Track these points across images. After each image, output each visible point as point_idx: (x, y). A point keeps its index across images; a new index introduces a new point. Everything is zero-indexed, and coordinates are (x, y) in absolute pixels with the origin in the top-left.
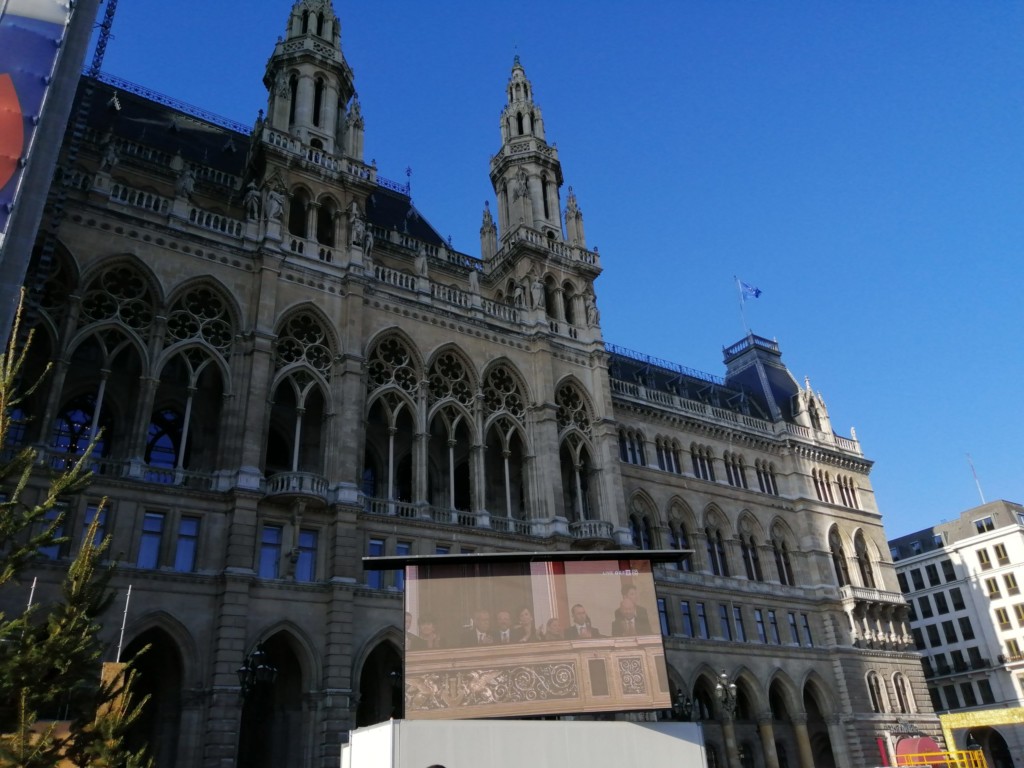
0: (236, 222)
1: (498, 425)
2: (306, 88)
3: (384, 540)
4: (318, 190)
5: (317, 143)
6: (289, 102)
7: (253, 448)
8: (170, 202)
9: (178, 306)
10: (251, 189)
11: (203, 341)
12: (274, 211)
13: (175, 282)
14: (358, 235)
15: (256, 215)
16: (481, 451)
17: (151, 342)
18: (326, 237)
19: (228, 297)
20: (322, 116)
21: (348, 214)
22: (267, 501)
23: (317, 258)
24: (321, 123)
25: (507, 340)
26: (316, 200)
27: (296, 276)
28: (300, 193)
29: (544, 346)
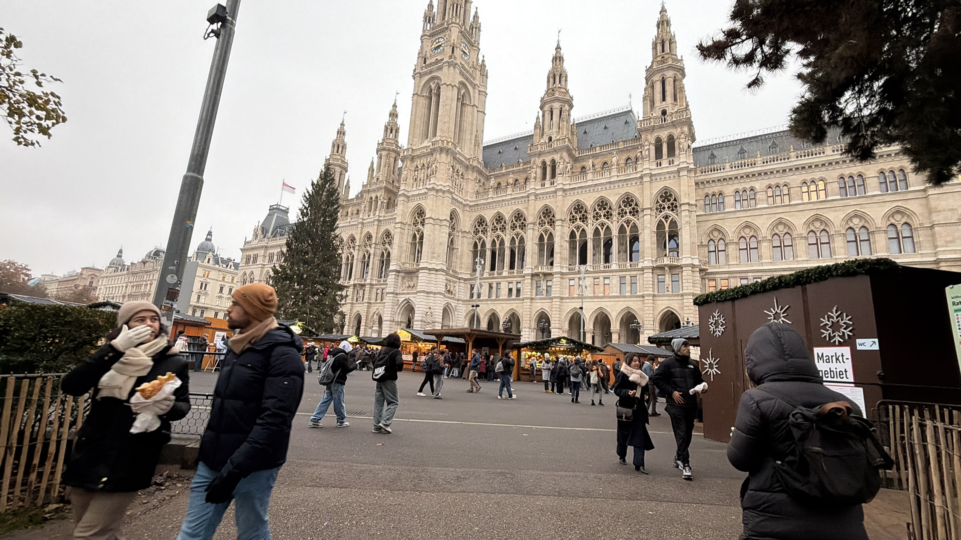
0: (525, 186)
1: (624, 224)
3: (574, 280)
4: (549, 159)
5: (550, 139)
7: (530, 259)
9: (511, 221)
11: (519, 230)
13: (511, 215)
14: (560, 170)
16: (616, 237)
17: (506, 235)
19: (523, 213)
21: (559, 162)
22: (534, 275)
23: (548, 185)
25: (629, 183)
26: (548, 163)
27: (541, 196)
28: (544, 163)
29: (646, 179)
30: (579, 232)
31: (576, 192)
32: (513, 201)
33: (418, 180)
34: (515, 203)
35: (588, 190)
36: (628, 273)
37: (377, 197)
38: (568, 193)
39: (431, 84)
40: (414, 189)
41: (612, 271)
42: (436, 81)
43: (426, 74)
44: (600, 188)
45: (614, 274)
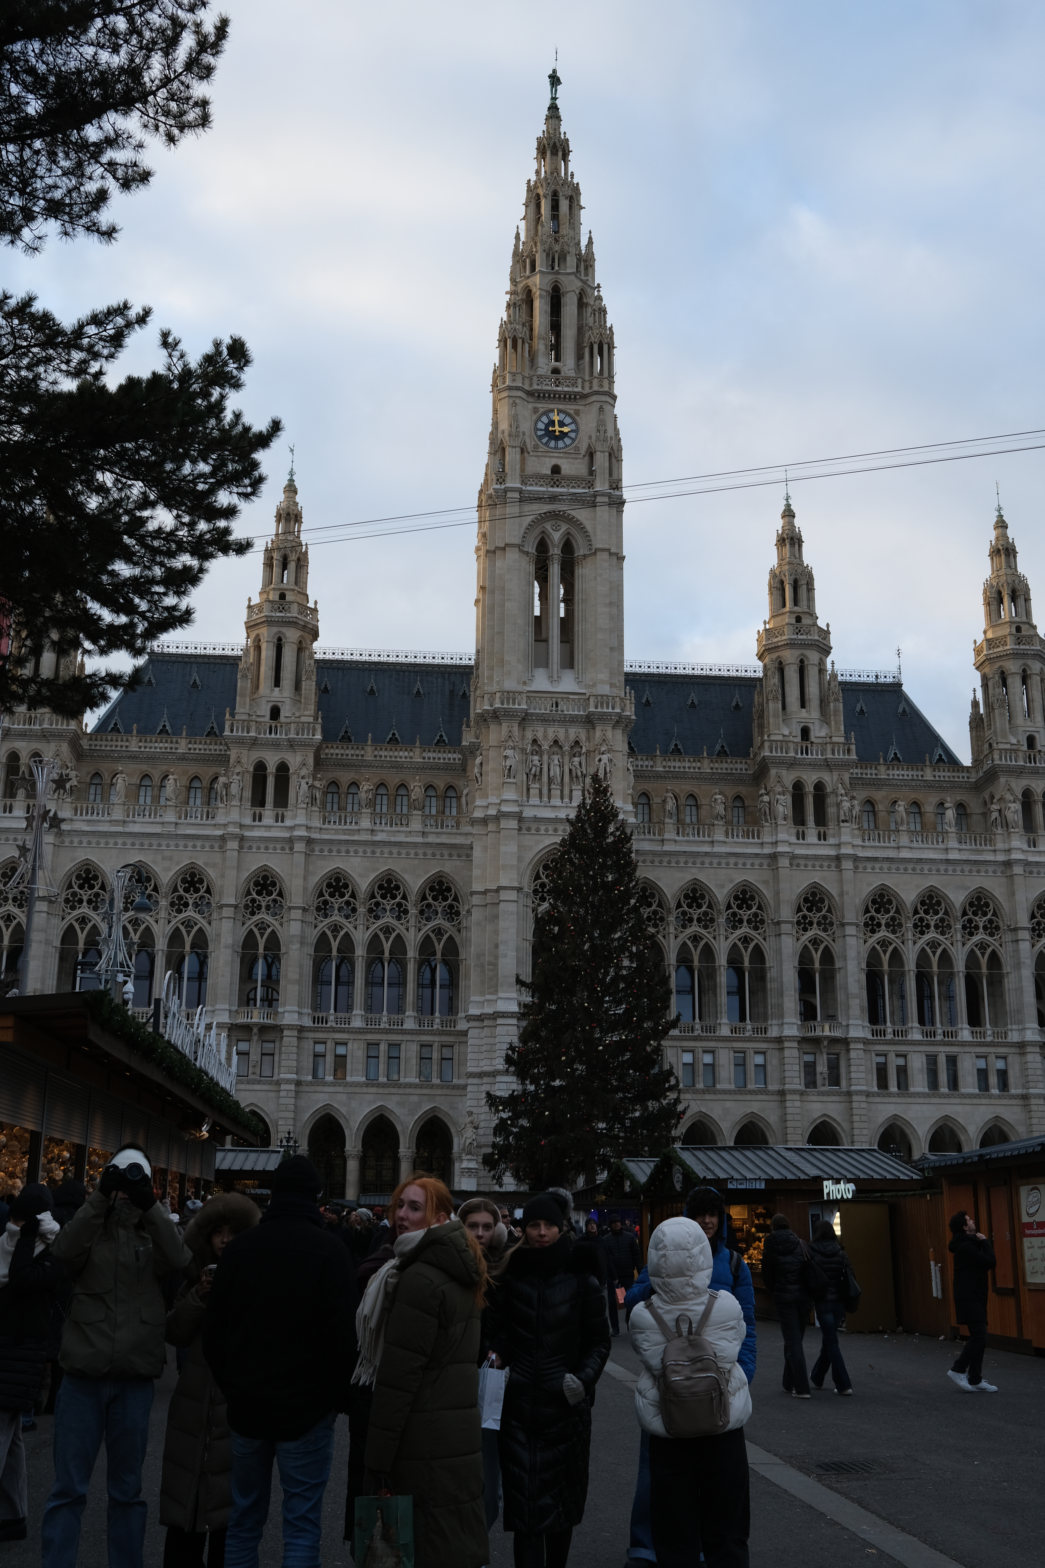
0: (756, 829)
1: (976, 950)
2: (792, 675)
3: (886, 1055)
4: (810, 779)
5: (805, 733)
6: (780, 702)
7: (791, 1003)
8: (711, 827)
9: (729, 907)
10: (762, 795)
11: (748, 930)
12: (781, 815)
13: (726, 891)
14: (845, 813)
15: (769, 817)
16: (961, 974)
17: (717, 938)
18: (821, 819)
19: (759, 892)
20: (807, 697)
21: (835, 792)
22: (803, 1040)
23: (815, 840)
24: (807, 704)
25: (983, 868)
26: (810, 789)
27: (802, 862)
28: (798, 786)
29: (1018, 870)
30: (888, 955)
31: (877, 866)
32: (732, 860)
33: (545, 778)
34: (736, 864)
35: (902, 867)
36: (992, 1050)
37: (283, 768)
38: (861, 866)
39: (548, 526)
40: (535, 801)
41: (964, 1044)
42: (564, 527)
43: (537, 499)
44: (926, 867)
45: (967, 1049)
